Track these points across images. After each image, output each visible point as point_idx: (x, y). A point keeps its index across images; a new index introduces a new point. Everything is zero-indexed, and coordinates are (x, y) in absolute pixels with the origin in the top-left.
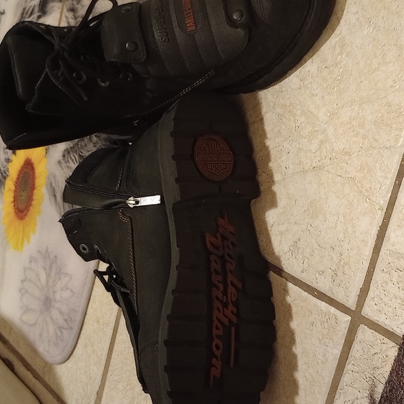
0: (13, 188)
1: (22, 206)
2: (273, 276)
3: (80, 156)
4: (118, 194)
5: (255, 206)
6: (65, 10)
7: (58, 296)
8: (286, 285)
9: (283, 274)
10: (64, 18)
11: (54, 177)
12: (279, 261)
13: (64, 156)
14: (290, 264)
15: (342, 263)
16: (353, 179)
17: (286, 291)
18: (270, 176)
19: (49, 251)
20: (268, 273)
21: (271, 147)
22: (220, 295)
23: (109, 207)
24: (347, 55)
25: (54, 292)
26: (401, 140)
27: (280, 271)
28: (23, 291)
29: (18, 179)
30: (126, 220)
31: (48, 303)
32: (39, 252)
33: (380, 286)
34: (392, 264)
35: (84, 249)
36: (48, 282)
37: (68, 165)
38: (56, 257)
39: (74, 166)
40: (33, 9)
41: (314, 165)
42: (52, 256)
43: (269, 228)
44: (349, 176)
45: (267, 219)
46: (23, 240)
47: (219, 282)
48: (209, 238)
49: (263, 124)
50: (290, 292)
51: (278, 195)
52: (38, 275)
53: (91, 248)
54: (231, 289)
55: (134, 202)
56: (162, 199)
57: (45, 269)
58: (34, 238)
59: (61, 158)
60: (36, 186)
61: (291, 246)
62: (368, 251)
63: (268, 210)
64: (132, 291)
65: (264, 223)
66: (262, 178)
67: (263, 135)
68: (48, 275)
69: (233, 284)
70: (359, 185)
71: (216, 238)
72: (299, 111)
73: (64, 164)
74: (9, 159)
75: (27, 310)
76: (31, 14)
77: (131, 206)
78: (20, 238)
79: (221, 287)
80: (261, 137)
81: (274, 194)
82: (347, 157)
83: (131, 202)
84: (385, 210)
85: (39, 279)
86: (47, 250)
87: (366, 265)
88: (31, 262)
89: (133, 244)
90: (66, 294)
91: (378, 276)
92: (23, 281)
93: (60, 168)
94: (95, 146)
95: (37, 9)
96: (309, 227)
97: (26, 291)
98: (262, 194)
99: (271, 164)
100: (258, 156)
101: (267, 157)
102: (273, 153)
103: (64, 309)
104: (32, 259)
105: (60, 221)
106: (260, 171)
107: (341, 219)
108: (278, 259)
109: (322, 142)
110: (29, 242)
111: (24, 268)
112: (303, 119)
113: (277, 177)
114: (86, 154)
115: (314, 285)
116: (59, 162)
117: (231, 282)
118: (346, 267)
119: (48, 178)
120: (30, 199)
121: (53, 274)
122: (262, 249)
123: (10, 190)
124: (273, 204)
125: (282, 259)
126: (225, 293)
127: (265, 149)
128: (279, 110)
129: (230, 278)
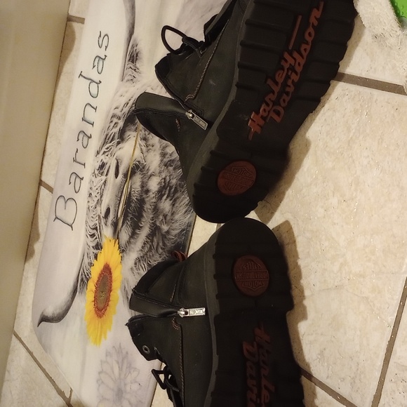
0: (94, 289)
1: (101, 306)
2: (304, 380)
3: (149, 265)
4: (171, 305)
5: (290, 317)
6: (139, 139)
7: (128, 388)
8: (315, 389)
9: (313, 379)
10: (138, 145)
11: (128, 281)
12: (309, 367)
13: (136, 264)
14: (318, 370)
15: (359, 372)
16: (367, 298)
17: (314, 395)
18: (302, 292)
19: (122, 347)
20: (300, 377)
21: (302, 267)
22: (254, 397)
23: (165, 315)
24: (361, 191)
25: (125, 385)
26: (405, 266)
27: (310, 376)
28: (100, 382)
29: (98, 281)
30: (177, 328)
31: (120, 394)
32: (114, 347)
33: (389, 394)
34: (398, 375)
35: (146, 349)
36: (120, 375)
37: (139, 272)
38: (127, 353)
39: (143, 273)
40: (114, 136)
41: (336, 284)
42: (124, 352)
43: (301, 338)
44: (364, 295)
45: (299, 329)
46: (101, 335)
47: (253, 385)
48: (245, 346)
49: (295, 246)
50: (318, 395)
51: (308, 309)
52: (112, 368)
53: (152, 349)
54: (264, 392)
55: (183, 313)
56: (206, 311)
57: (118, 363)
58: (110, 334)
59: (133, 265)
60: (113, 288)
61: (319, 354)
62: (380, 363)
63: (300, 321)
64: (180, 390)
65: (297, 333)
66: (295, 293)
67: (296, 256)
68: (121, 369)
69: (266, 388)
70: (372, 304)
71: (253, 346)
72: (324, 237)
73: (135, 271)
74: (91, 263)
75: (102, 399)
76: (113, 139)
77: (182, 316)
78: (99, 334)
79: (255, 390)
80: (294, 256)
81: (304, 308)
82: (362, 279)
83: (182, 313)
84: (392, 327)
85: (113, 372)
86: (120, 346)
87: (378, 375)
88: (107, 356)
89: (182, 350)
90: (135, 387)
91: (388, 386)
92: (100, 373)
93: (132, 274)
94: (160, 257)
95: (117, 136)
96: (333, 339)
97: (102, 382)
98: (295, 307)
99: (302, 281)
100: (292, 273)
101: (299, 275)
102: (304, 272)
103: (133, 400)
104: (108, 354)
105: (126, 325)
106: (293, 286)
107: (358, 333)
108: (308, 365)
109: (342, 264)
110: (105, 338)
111: (101, 361)
112: (326, 244)
113: (307, 293)
114: (154, 263)
115: (337, 390)
116: (132, 269)
117: (265, 386)
118: (362, 376)
119: (123, 282)
120: (107, 300)
121: (124, 368)
122: (295, 355)
123: (92, 291)
124: (304, 316)
125: (311, 366)
126: (259, 395)
127: (297, 267)
128: (308, 235)
129: (264, 382)
